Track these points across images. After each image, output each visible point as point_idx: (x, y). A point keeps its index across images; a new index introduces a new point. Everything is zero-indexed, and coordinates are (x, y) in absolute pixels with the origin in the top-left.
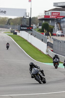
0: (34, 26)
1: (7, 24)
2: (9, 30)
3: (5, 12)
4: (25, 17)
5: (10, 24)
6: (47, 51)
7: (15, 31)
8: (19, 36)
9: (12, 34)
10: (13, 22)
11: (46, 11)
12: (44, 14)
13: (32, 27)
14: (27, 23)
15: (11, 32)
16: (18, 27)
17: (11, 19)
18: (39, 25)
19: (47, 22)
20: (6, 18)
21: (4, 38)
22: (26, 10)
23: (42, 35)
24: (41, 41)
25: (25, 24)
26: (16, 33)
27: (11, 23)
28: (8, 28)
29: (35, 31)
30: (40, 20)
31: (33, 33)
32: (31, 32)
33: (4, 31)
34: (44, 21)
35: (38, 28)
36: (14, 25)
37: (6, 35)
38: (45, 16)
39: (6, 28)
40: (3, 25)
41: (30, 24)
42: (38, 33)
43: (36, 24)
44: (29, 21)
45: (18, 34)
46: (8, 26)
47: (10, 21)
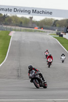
1: (53, 26)
2: (55, 32)
3: (51, 13)
5: (56, 26)
7: (61, 33)
8: (65, 39)
9: (58, 36)
10: (59, 23)
15: (57, 34)
16: (64, 29)
17: (57, 20)
20: (52, 19)
21: (49, 40)
26: (62, 36)
27: (58, 25)
28: (54, 30)
33: (49, 32)
36: (60, 26)
37: (51, 37)
39: (51, 30)
40: (49, 27)
45: (64, 36)
46: (54, 28)
47: (56, 22)
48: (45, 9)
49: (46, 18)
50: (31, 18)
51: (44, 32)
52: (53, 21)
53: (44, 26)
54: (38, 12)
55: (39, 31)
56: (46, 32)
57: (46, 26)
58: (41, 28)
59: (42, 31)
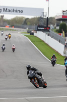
0: (51, 26)
1: (24, 24)
2: (26, 30)
3: (21, 12)
4: (42, 17)
5: (26, 24)
6: (65, 53)
7: (32, 32)
8: (36, 37)
9: (29, 34)
11: (64, 11)
12: (62, 14)
13: (50, 27)
14: (44, 23)
15: (28, 32)
16: (34, 27)
17: (27, 19)
18: (57, 26)
19: (65, 23)
20: (22, 18)
21: (20, 38)
22: (43, 9)
23: (60, 36)
24: (58, 42)
25: (42, 24)
26: (33, 34)
27: (28, 23)
28: (25, 28)
29: (52, 32)
30: (58, 20)
31: (50, 33)
32: (48, 32)
33: (20, 31)
34: (61, 22)
35: (55, 28)
36: (31, 25)
37: (22, 36)
38: (63, 16)
39: (22, 28)
40: (20, 25)
41: (47, 24)
42: (55, 33)
43: (54, 25)
44: (46, 21)
45: (35, 34)
46: (25, 26)
47: (27, 21)
48: (16, 7)
49: (17, 17)
50: (2, 17)
51: (15, 30)
52: (24, 19)
53: (15, 25)
54: (9, 11)
55: (10, 30)
56: (17, 31)
57: (17, 25)
58: (12, 26)
59: (13, 30)
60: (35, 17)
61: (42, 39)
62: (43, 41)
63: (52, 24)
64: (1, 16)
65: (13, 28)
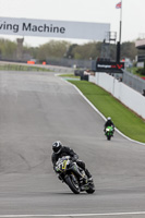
0: (127, 61)
1: (67, 57)
2: (71, 71)
3: (62, 30)
4: (107, 42)
5: (73, 57)
7: (85, 73)
8: (94, 84)
9: (78, 79)
10: (79, 52)
13: (123, 64)
14: (111, 55)
15: (76, 75)
16: (90, 63)
17: (75, 45)
18: (139, 61)
20: (65, 43)
21: (59, 88)
22: (109, 25)
23: (144, 82)
25: (106, 56)
26: (86, 78)
27: (77, 55)
28: (70, 66)
29: (128, 73)
30: (140, 48)
31: (125, 78)
32: (120, 75)
33: (60, 71)
35: (135, 65)
36: (83, 58)
37: (64, 81)
39: (64, 65)
40: (58, 59)
41: (118, 58)
42: (135, 76)
43: (132, 58)
44: (115, 50)
45: (91, 79)
46: (70, 62)
47: (74, 49)
48: (49, 21)
49: (52, 41)
50: (20, 41)
51: (48, 70)
52: (67, 46)
53: (48, 58)
54: (36, 29)
55: (38, 69)
56: (53, 71)
57: (53, 58)
58: (41, 62)
59: (43, 69)
60: (92, 41)
61: (107, 89)
62: (110, 94)
63: (128, 57)
64: (18, 40)
65: (43, 66)
